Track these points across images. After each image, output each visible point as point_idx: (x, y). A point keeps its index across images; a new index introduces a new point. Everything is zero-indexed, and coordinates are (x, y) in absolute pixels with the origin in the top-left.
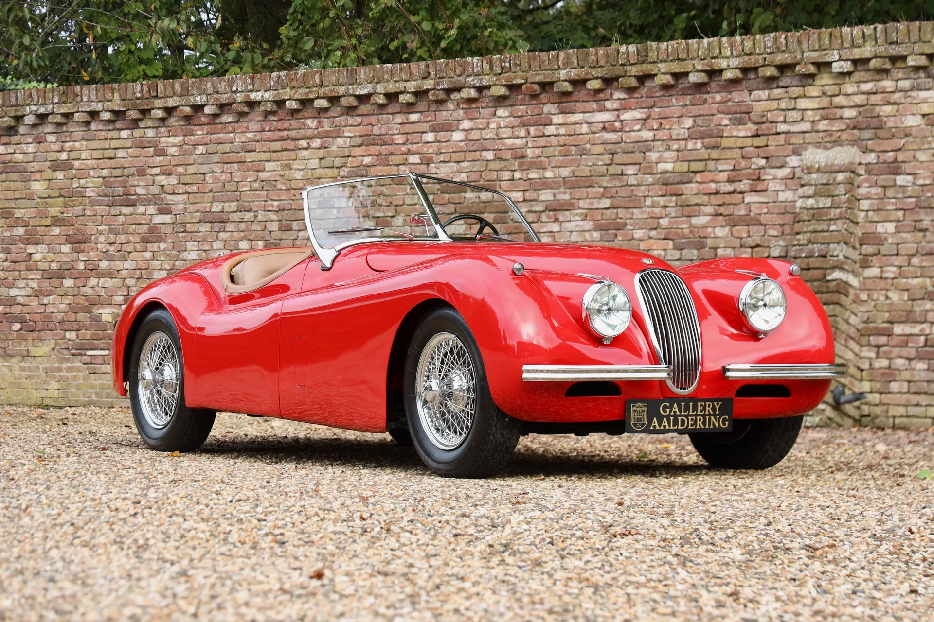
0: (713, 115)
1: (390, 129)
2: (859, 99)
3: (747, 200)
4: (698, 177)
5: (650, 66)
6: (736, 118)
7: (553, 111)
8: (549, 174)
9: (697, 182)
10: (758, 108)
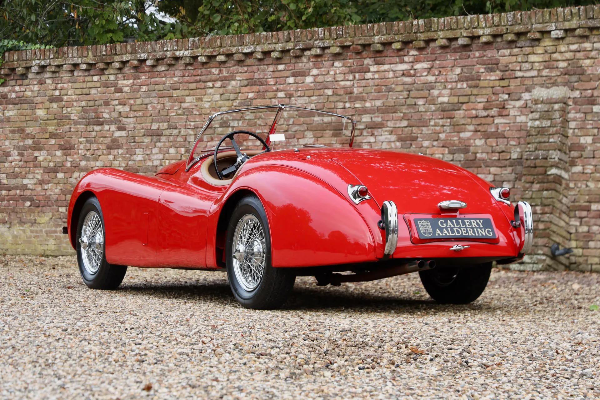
0: (474, 66)
1: (266, 75)
2: (569, 55)
3: (496, 121)
4: (464, 107)
5: (433, 34)
6: (489, 68)
7: (370, 63)
8: (368, 104)
9: (464, 110)
10: (503, 61)
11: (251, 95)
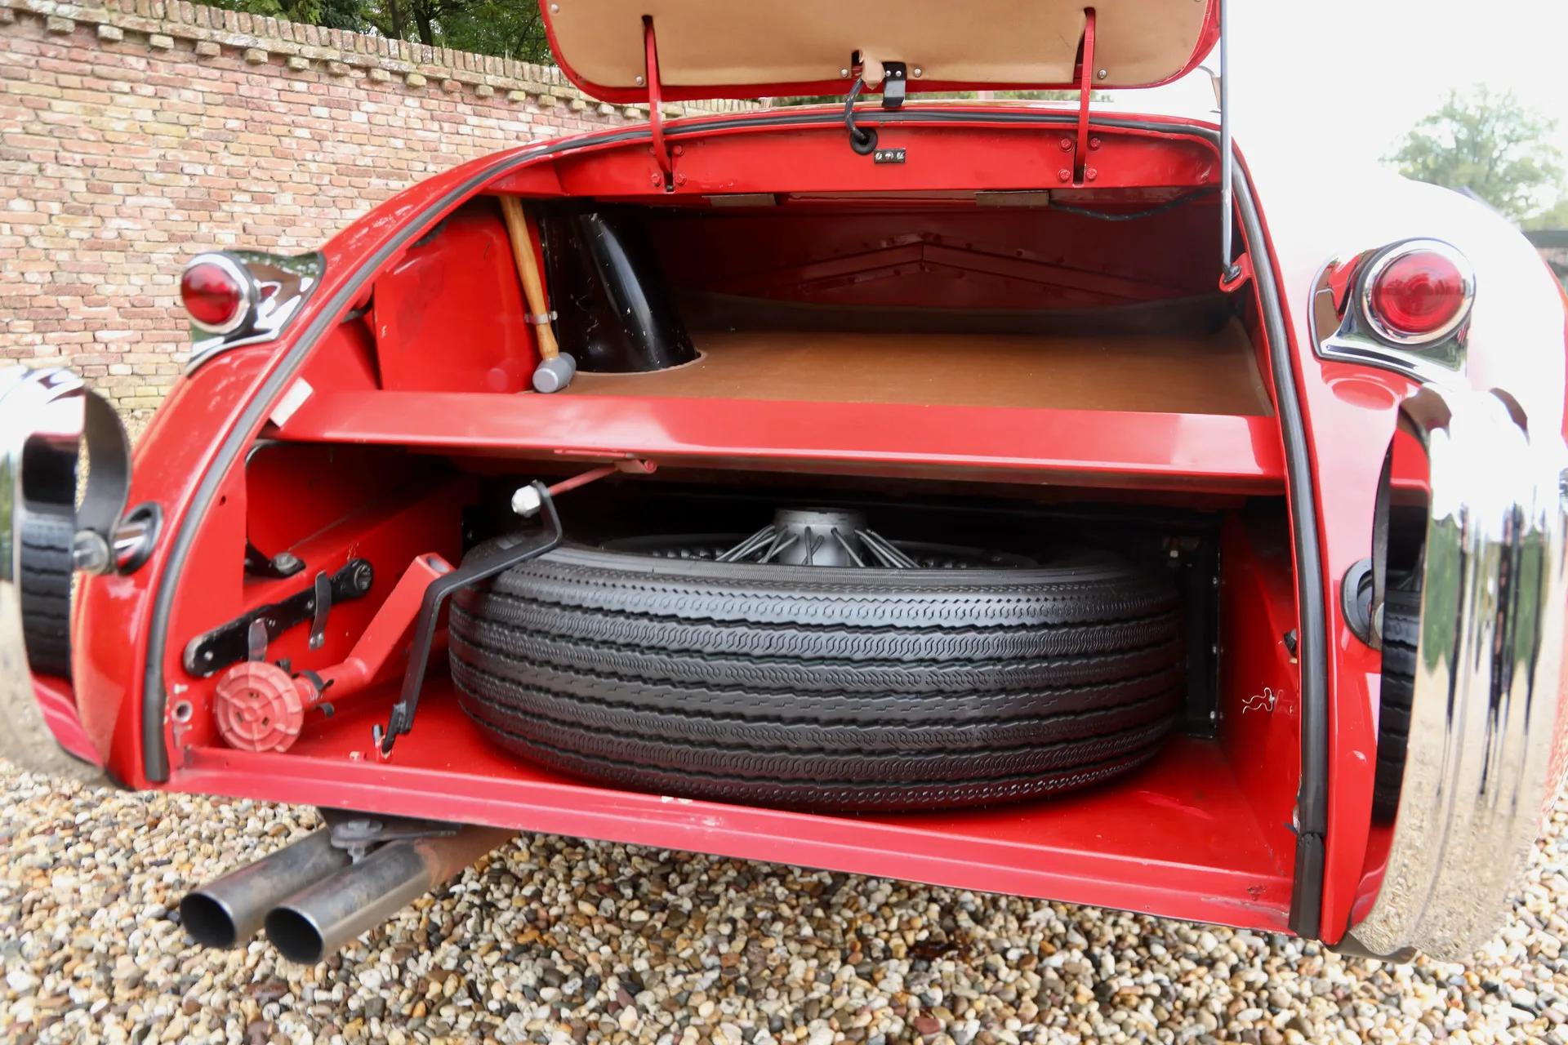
11: (233, 124)
